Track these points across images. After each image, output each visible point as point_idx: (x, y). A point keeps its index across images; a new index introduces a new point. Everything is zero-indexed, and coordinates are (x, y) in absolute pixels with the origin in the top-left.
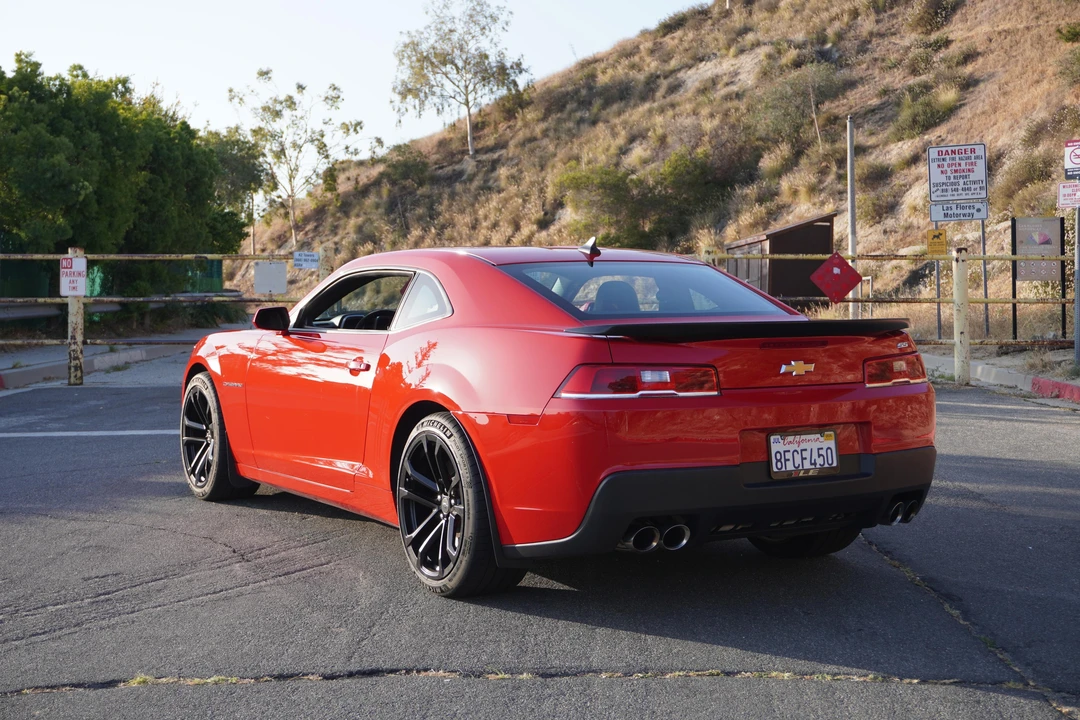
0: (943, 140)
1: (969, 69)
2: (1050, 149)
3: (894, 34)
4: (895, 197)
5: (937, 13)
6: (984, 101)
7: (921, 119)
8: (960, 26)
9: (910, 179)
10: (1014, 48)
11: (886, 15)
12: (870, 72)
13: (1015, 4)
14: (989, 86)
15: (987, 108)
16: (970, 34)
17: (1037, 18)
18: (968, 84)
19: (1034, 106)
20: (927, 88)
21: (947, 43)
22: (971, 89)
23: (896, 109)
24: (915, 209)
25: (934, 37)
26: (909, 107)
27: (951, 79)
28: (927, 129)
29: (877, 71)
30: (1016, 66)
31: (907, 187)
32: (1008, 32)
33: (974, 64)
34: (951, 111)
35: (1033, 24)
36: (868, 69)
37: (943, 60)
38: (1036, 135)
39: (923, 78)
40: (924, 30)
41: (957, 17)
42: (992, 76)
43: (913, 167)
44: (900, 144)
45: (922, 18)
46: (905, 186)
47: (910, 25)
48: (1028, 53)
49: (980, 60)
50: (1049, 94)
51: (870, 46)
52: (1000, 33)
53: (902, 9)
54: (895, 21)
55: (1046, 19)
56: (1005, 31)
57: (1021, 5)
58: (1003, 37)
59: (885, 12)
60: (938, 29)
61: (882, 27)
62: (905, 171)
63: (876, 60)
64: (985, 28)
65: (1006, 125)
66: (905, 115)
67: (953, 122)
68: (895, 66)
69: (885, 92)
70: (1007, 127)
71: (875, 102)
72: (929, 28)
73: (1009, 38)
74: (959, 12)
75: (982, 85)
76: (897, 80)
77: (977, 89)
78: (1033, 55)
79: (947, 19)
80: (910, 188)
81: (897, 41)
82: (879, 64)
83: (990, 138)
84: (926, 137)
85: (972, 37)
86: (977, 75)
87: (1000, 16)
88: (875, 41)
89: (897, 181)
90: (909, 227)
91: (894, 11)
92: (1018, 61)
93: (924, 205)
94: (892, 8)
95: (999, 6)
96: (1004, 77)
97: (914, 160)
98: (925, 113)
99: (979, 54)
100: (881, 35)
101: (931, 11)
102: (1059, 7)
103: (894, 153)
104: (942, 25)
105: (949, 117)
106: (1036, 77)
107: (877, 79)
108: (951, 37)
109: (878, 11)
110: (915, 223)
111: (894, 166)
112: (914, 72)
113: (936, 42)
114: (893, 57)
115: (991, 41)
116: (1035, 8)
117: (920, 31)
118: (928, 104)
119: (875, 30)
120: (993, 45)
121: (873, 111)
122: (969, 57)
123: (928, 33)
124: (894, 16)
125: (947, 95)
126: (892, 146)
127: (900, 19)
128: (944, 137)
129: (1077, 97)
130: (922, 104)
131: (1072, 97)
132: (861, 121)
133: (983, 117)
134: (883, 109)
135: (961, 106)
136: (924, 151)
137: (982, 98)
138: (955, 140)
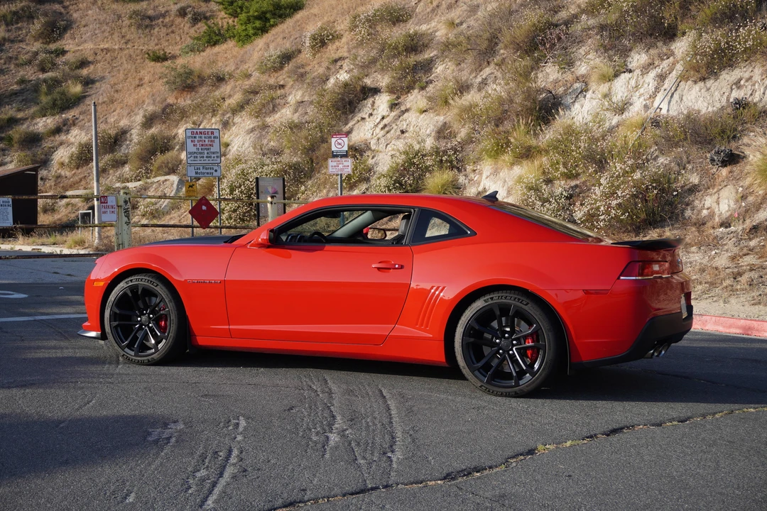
0: (77, 119)
1: (85, 72)
2: (162, 131)
3: (21, 41)
4: (46, 155)
5: (53, 31)
6: (102, 94)
7: (59, 102)
8: (70, 41)
9: (56, 143)
10: (114, 61)
11: (13, 27)
12: (7, 66)
13: (109, 32)
14: (103, 85)
15: (105, 99)
16: (80, 48)
17: (126, 43)
18: (88, 82)
19: (143, 102)
20: (56, 82)
21: (63, 52)
22: (90, 86)
23: (35, 94)
24: (62, 164)
25: (53, 46)
26: (46, 94)
27: (77, 78)
28: (63, 110)
29: (12, 66)
30: (119, 73)
31: (54, 149)
32: (108, 50)
33: (87, 69)
34: (78, 100)
35: (124, 46)
36: (5, 64)
37: (65, 64)
38: (149, 121)
39: (50, 74)
40: (44, 41)
41: (68, 35)
42: (103, 78)
43: (57, 136)
44: (44, 119)
45: (42, 33)
46: (53, 148)
47: (34, 37)
48: (125, 66)
49: (92, 67)
50: (153, 95)
51: (4, 48)
52: (102, 50)
53: (25, 24)
54: (20, 32)
55: (132, 45)
56: (105, 49)
57: (113, 33)
58: (104, 53)
59: (13, 25)
60: (55, 42)
61: (12, 35)
62: (52, 138)
63: (11, 58)
64: (89, 46)
66: (45, 99)
67: (82, 108)
68: (26, 64)
69: (22, 81)
70: (126, 114)
71: (15, 87)
72: (48, 40)
73: (109, 54)
74: (69, 32)
75: (98, 84)
76: (29, 74)
77: (95, 86)
78: (129, 67)
79: (61, 36)
80: (57, 150)
81: (24, 47)
82: (14, 61)
83: (112, 120)
84: (63, 116)
85: (82, 50)
86: (92, 77)
87: (99, 39)
88: (7, 45)
89: (47, 144)
90: (59, 177)
91: (19, 25)
92: (119, 70)
93: (70, 162)
94: (18, 23)
95: (97, 32)
96: (113, 81)
97: (57, 131)
98: (61, 99)
99: (89, 62)
100: (12, 41)
101: (49, 29)
102: (139, 38)
103: (40, 125)
104: (57, 39)
105: (79, 104)
106: (137, 82)
107: (13, 72)
108: (66, 48)
109: (7, 25)
110: (63, 173)
111: (43, 133)
112: (43, 70)
113: (56, 50)
114: (24, 57)
115: (96, 54)
116: (123, 37)
117: (41, 41)
118: (63, 93)
119: (7, 36)
120: (99, 58)
121: (15, 94)
122: (83, 63)
123: (48, 43)
124: (20, 29)
125: (77, 89)
126: (38, 120)
127: (24, 31)
128: (77, 116)
129: (177, 99)
130: (58, 93)
131: (174, 99)
132: (7, 100)
133: (104, 106)
134: (23, 93)
135: (85, 97)
136: (64, 125)
137: (101, 92)
138: (86, 120)
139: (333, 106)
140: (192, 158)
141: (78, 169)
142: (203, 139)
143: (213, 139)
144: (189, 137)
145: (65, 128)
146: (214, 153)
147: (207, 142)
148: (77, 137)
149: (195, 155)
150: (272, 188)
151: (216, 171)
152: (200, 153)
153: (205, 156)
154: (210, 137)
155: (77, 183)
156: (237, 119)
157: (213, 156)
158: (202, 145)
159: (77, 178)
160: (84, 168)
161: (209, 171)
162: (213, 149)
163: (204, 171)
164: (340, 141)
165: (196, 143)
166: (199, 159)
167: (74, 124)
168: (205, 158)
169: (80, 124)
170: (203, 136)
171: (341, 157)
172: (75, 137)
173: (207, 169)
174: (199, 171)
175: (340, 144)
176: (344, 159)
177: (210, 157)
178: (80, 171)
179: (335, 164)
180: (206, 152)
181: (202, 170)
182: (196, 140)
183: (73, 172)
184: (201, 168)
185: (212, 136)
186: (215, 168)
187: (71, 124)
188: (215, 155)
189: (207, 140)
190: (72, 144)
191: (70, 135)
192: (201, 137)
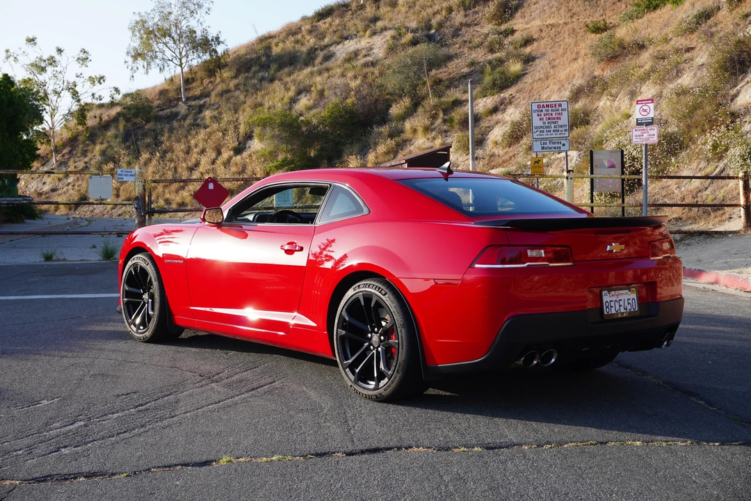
0: (513, 97)
1: (528, 50)
2: (586, 105)
3: (476, 25)
4: (482, 135)
5: (505, 12)
6: (540, 72)
7: (498, 82)
8: (520, 20)
9: (492, 123)
10: (557, 36)
11: (471, 11)
12: (461, 50)
13: (557, 7)
14: (542, 62)
15: (542, 76)
16: (528, 26)
17: (572, 17)
18: (529, 60)
19: (574, 76)
20: (501, 62)
21: (513, 32)
22: (530, 63)
23: (481, 75)
24: (496, 143)
25: (503, 27)
26: (490, 75)
27: (518, 56)
28: (502, 89)
29: (466, 50)
30: (560, 48)
31: (490, 128)
32: (552, 25)
33: (531, 46)
34: (518, 78)
35: (569, 20)
36: (460, 48)
37: (511, 43)
38: (577, 95)
39: (498, 55)
40: (497, 22)
41: (518, 14)
42: (544, 54)
43: (494, 115)
44: (485, 99)
45: (495, 14)
46: (489, 127)
47: (488, 19)
48: (567, 40)
49: (536, 44)
50: (583, 68)
51: (461, 32)
52: (547, 26)
53: (481, 8)
54: (477, 16)
55: (577, 18)
56: (551, 25)
57: (561, 8)
58: (549, 29)
59: (470, 9)
60: (506, 22)
61: (469, 20)
62: (489, 118)
63: (465, 42)
64: (538, 22)
65: (556, 88)
66: (488, 79)
67: (520, 85)
68: (478, 46)
69: (472, 64)
70: (556, 89)
71: (466, 70)
72: (500, 21)
73: (553, 29)
74: (520, 11)
75: (537, 61)
76: (480, 56)
77: (534, 63)
78: (570, 41)
79: (512, 16)
80: (493, 129)
81: (479, 30)
82: (467, 44)
83: (545, 96)
84: (502, 95)
85: (529, 28)
86: (534, 54)
87: (547, 15)
88: (464, 29)
89: (484, 124)
90: (493, 155)
91: (476, 9)
92: (560, 45)
93: (503, 141)
94: (475, 7)
95: (546, 8)
96: (552, 56)
97: (495, 110)
98: (501, 78)
99: (534, 40)
100: (468, 25)
101: (502, 10)
102: (585, 10)
103: (481, 105)
104: (509, 19)
105: (517, 82)
106: (573, 56)
107: (466, 55)
108: (515, 28)
109: (465, 10)
110: (496, 153)
111: (482, 114)
112: (492, 51)
113: (506, 31)
114: (477, 40)
115: (542, 31)
116: (570, 10)
117: (494, 23)
118: (503, 73)
119: (464, 21)
120: (544, 34)
121: (465, 76)
122: (528, 41)
123: (500, 24)
124: (476, 13)
125: (515, 67)
126: (480, 100)
127: (480, 15)
128: (514, 95)
129: (603, 70)
130: (499, 72)
131: (600, 70)
132: (457, 83)
133: (540, 82)
134: (471, 75)
135: (524, 74)
136: (501, 105)
137: (538, 69)
138: (522, 98)
139: (721, 67)
140: (538, 133)
141: (509, 147)
142: (550, 112)
143: (560, 112)
144: (535, 111)
145: (502, 107)
146: (561, 126)
147: (554, 116)
148: (512, 114)
149: (542, 129)
150: (608, 161)
151: (564, 145)
152: (547, 127)
153: (552, 130)
154: (558, 110)
155: (507, 161)
156: (644, 88)
157: (560, 129)
158: (549, 119)
159: (507, 157)
160: (516, 146)
161: (556, 145)
162: (560, 122)
163: (551, 145)
164: (645, 107)
165: (543, 116)
166: (545, 133)
167: (510, 103)
168: (552, 132)
169: (516, 102)
170: (550, 109)
171: (646, 125)
172: (510, 116)
173: (554, 143)
174: (545, 146)
175: (645, 111)
176: (649, 127)
177: (558, 131)
178: (511, 148)
179: (639, 133)
180: (553, 125)
181: (548, 145)
182: (543, 114)
183: (505, 150)
184: (548, 142)
185: (560, 108)
186: (563, 142)
187: (507, 103)
188: (563, 129)
189: (554, 113)
190: (507, 122)
191: (506, 113)
192: (548, 110)
